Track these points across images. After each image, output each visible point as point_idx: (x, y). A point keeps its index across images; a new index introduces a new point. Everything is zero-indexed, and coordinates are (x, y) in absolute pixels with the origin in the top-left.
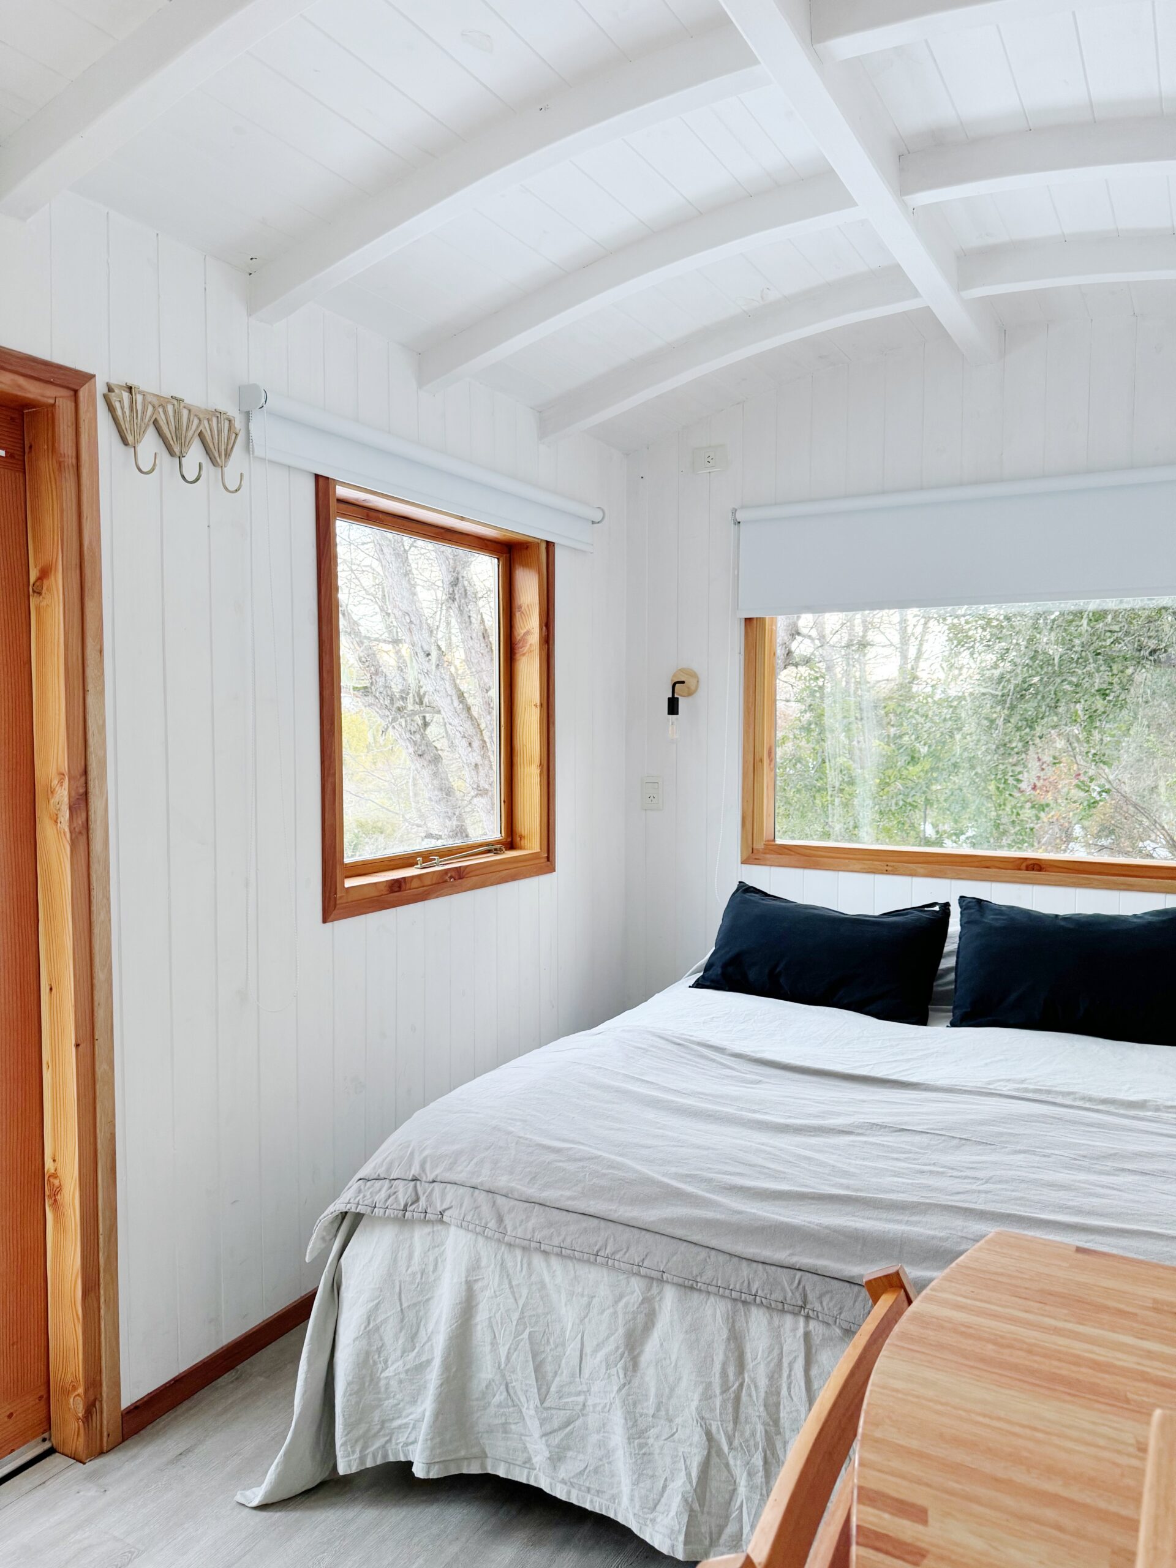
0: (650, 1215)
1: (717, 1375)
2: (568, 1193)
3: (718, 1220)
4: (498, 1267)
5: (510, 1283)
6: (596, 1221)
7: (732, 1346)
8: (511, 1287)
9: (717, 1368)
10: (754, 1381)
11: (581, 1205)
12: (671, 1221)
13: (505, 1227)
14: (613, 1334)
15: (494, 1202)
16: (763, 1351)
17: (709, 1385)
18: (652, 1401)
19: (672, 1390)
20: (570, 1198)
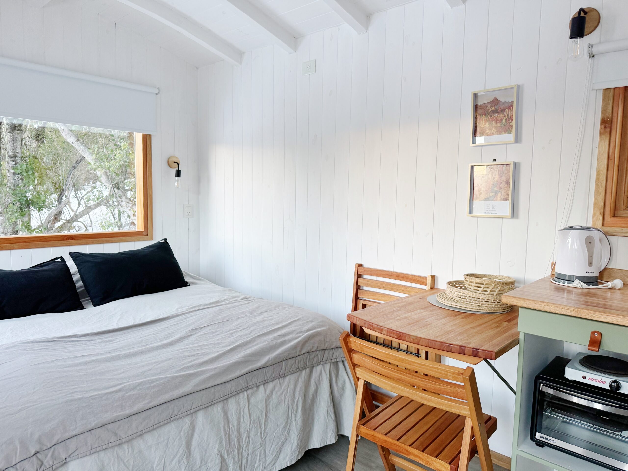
0: (188, 387)
1: (223, 432)
2: (146, 401)
3: (212, 375)
4: (116, 460)
5: (124, 462)
6: (165, 405)
7: (225, 417)
8: (124, 463)
9: (222, 429)
10: (233, 425)
11: (157, 402)
12: (197, 385)
13: (120, 436)
14: (180, 447)
15: (107, 429)
16: (235, 412)
17: (221, 437)
18: (198, 462)
19: (206, 451)
20: (148, 403)
